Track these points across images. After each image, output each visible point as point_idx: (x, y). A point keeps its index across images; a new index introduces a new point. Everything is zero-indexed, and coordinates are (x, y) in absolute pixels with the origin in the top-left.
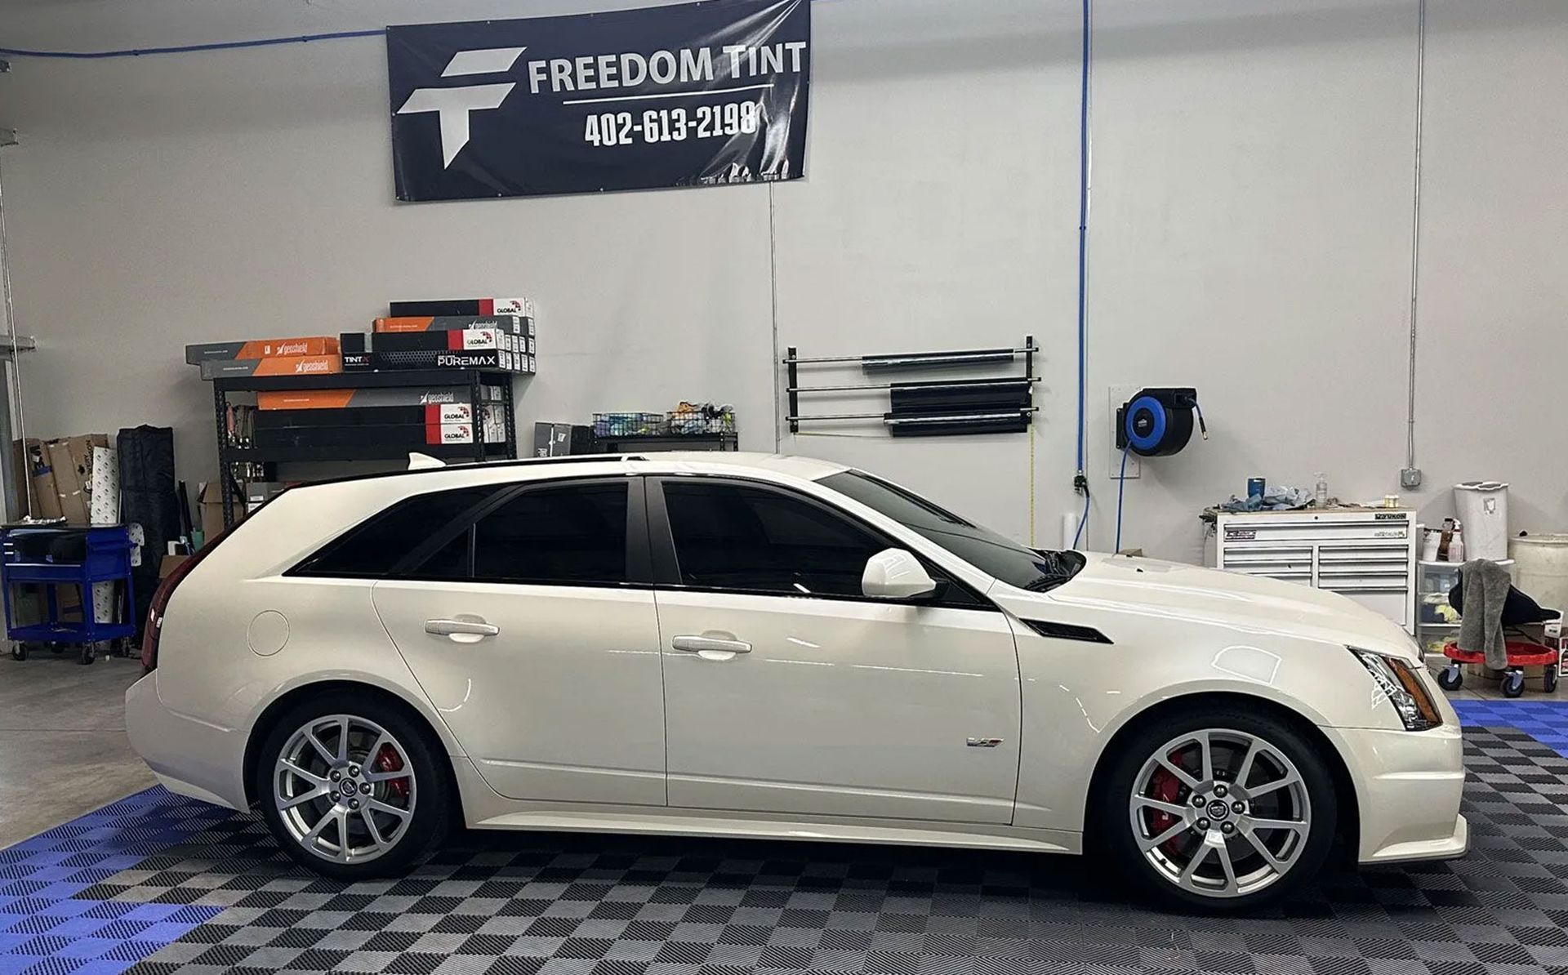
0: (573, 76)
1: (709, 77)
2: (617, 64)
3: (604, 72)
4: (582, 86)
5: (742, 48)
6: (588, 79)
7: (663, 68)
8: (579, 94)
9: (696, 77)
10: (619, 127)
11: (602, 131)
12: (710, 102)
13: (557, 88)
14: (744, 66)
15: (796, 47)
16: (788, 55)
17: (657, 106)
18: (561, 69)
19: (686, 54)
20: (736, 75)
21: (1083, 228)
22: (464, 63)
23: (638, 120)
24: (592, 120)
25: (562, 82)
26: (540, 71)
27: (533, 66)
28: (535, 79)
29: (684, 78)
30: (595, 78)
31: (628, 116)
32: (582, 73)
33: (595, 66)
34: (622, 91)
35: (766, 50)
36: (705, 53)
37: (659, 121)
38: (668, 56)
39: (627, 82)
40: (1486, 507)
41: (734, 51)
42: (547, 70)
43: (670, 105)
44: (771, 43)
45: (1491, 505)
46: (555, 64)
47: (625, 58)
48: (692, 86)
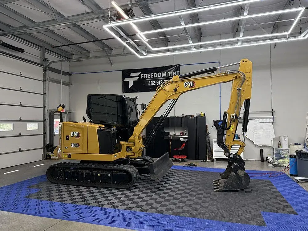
0: (147, 76)
1: (166, 76)
2: (153, 75)
3: (151, 75)
4: (148, 77)
5: (170, 72)
6: (149, 77)
7: (159, 75)
8: (148, 78)
9: (164, 76)
10: (153, 83)
11: (151, 83)
12: (166, 79)
13: (145, 78)
14: (171, 75)
15: (178, 72)
16: (177, 73)
17: (158, 80)
18: (146, 75)
19: (163, 73)
20: (169, 76)
21: (220, 97)
22: (132, 75)
23: (156, 82)
24: (149, 82)
25: (146, 77)
26: (143, 75)
27: (142, 75)
28: (142, 77)
29: (162, 76)
30: (150, 76)
31: (154, 81)
32: (148, 76)
33: (150, 75)
34: (154, 78)
35: (174, 72)
36: (165, 73)
37: (159, 82)
38: (160, 73)
39: (154, 77)
40: (285, 140)
41: (169, 73)
42: (144, 75)
43: (160, 80)
44: (175, 72)
45: (285, 139)
46: (145, 75)
47: (154, 74)
48: (163, 77)
